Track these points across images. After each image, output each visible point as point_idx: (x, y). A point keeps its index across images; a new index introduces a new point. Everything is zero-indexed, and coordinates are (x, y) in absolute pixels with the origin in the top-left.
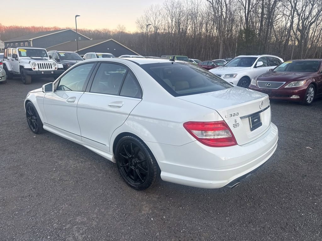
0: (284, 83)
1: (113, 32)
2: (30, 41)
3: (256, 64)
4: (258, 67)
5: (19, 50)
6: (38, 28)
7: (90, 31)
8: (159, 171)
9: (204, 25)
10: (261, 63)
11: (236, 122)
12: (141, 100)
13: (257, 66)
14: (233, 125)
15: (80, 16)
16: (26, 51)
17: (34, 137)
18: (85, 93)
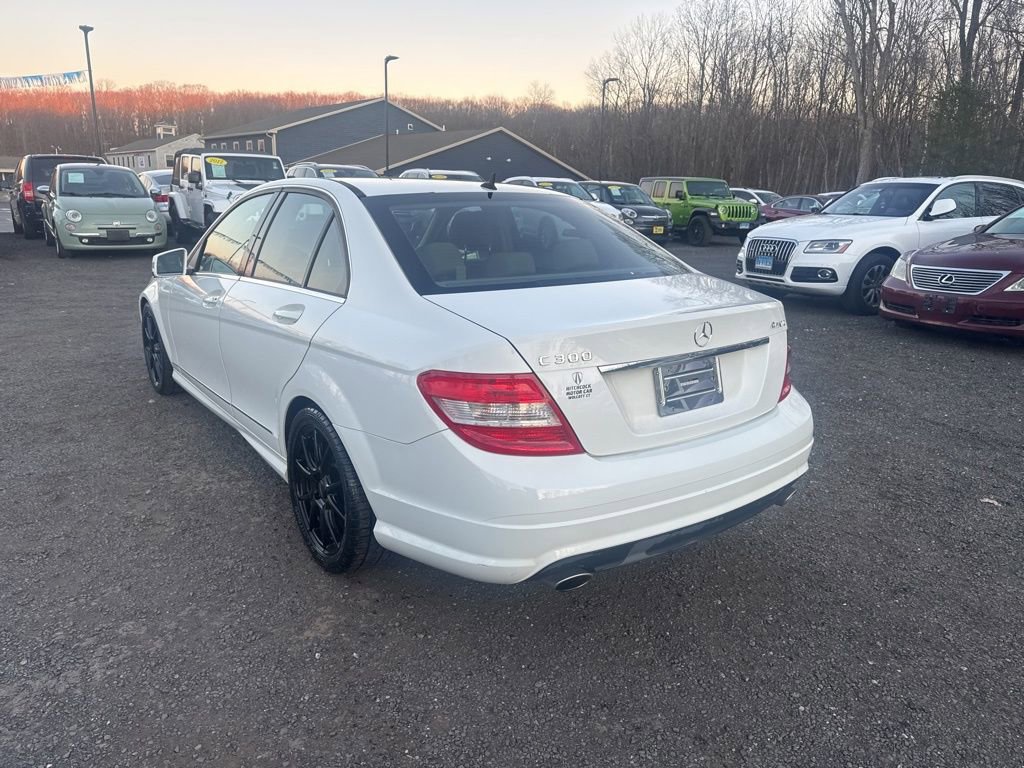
0: (1006, 273)
1: (517, 107)
2: (271, 134)
3: (929, 209)
4: (937, 217)
5: (208, 160)
6: (302, 98)
7: (448, 102)
8: (372, 520)
9: (815, 77)
10: (950, 205)
11: (578, 379)
12: (343, 300)
13: (932, 214)
14: (568, 389)
15: (396, 58)
16: (225, 163)
17: (151, 401)
18: (243, 278)
